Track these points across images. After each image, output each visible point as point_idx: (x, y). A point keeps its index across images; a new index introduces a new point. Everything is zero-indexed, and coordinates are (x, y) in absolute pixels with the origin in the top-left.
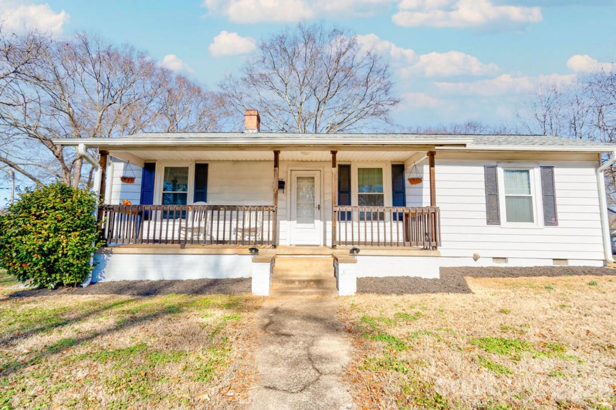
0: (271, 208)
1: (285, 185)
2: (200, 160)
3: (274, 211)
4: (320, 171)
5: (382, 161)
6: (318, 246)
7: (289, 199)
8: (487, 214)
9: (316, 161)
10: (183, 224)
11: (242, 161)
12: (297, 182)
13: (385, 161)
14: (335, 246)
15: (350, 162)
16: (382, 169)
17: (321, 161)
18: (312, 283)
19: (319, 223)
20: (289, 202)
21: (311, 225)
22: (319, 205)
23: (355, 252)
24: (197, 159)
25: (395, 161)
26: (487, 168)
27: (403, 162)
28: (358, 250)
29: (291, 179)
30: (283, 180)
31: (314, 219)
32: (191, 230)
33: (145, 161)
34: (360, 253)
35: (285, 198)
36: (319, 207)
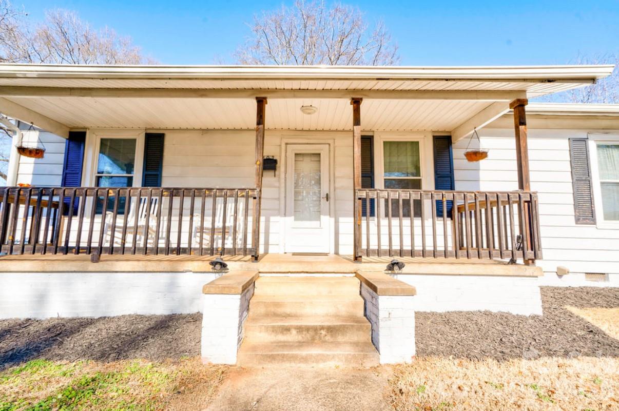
0: (250, 193)
1: (278, 165)
2: (153, 129)
3: (255, 198)
4: (329, 144)
5: (418, 132)
6: (326, 254)
7: (283, 185)
8: (575, 209)
9: (323, 131)
10: (120, 221)
11: (214, 130)
12: (295, 161)
13: (424, 131)
14: (361, 257)
15: (373, 131)
16: (418, 142)
17: (330, 131)
18: (323, 332)
19: (327, 221)
20: (283, 190)
21: (315, 224)
22: (327, 194)
23: (396, 267)
24: (148, 127)
25: (438, 132)
26: (573, 141)
27: (450, 132)
28: (400, 265)
29: (286, 156)
30: (275, 158)
31: (320, 214)
32: (132, 230)
33: (71, 128)
34: (404, 270)
35: (277, 184)
36: (327, 198)
